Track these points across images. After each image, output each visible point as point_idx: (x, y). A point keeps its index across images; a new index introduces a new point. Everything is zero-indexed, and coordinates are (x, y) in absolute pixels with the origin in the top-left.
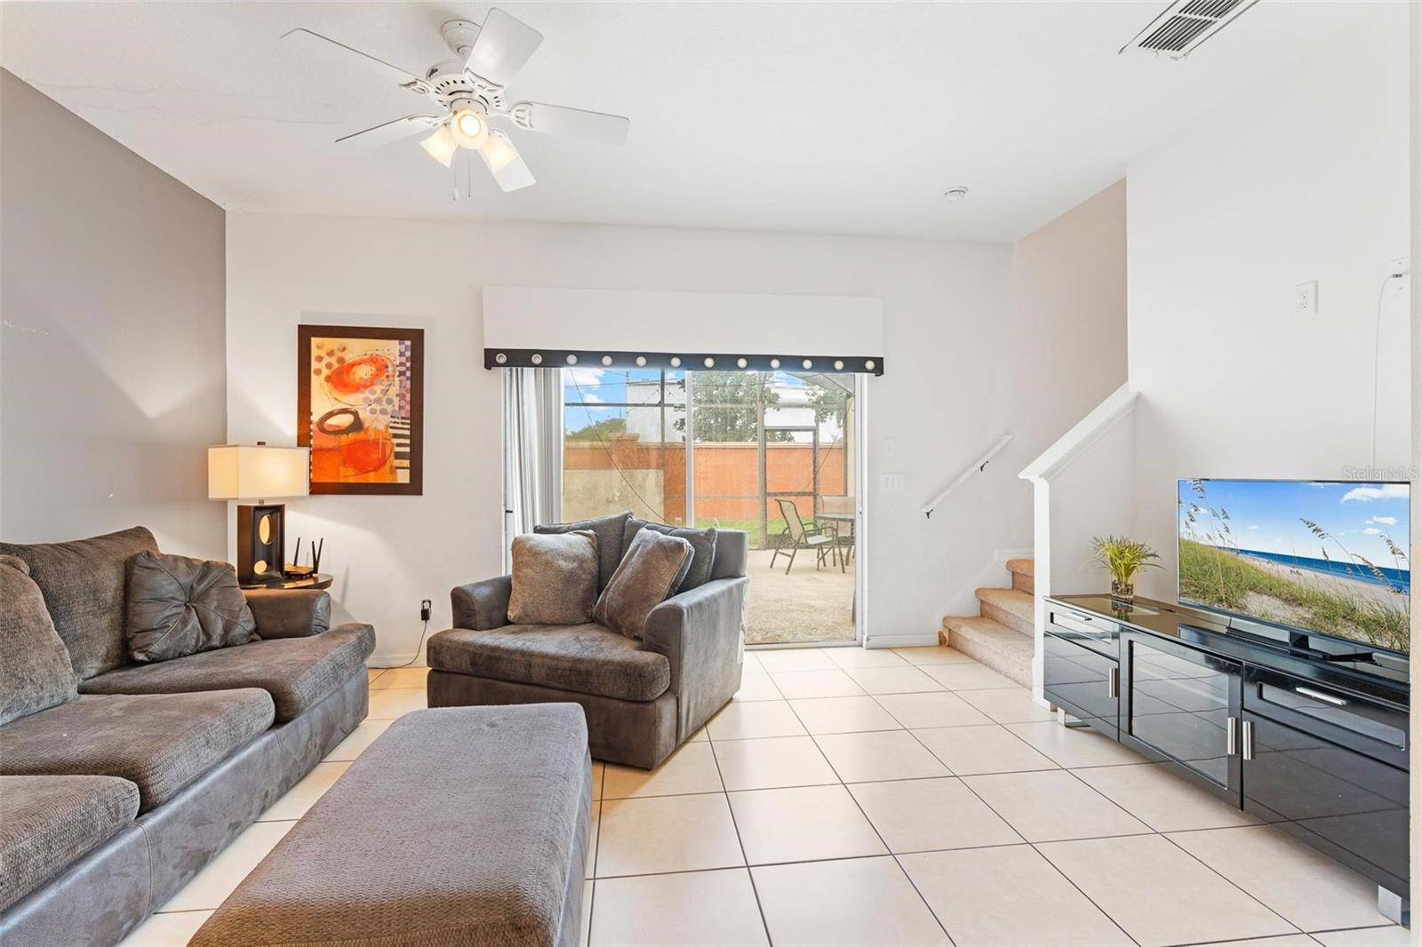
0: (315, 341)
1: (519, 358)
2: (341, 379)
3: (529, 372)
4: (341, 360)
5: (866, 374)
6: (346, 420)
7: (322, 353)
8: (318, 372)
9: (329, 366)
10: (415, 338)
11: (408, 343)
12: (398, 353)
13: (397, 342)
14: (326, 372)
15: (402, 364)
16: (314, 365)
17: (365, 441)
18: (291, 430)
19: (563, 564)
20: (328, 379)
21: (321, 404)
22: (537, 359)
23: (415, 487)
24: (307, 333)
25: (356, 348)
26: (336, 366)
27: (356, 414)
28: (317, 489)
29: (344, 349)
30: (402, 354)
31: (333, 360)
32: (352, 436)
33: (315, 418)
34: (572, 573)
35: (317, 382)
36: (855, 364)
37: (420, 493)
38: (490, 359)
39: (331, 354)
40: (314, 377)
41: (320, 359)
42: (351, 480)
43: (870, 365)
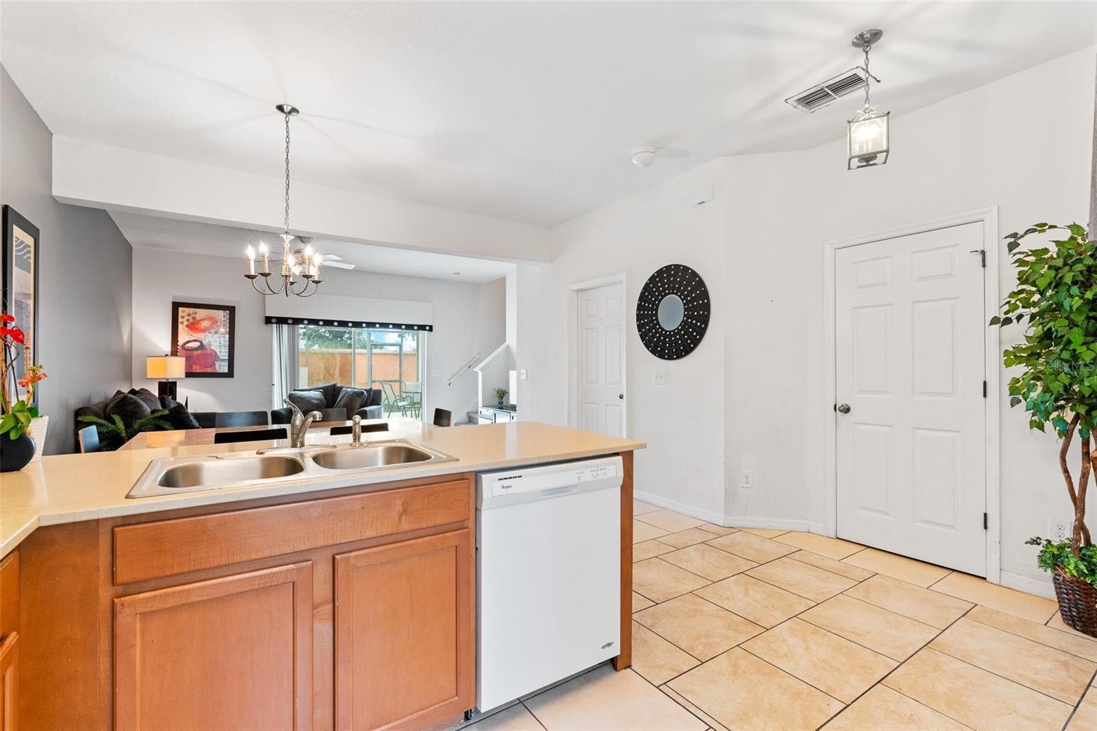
0: (181, 309)
1: (281, 321)
2: (193, 326)
3: (285, 327)
4: (194, 318)
5: (426, 332)
6: (197, 344)
7: (184, 314)
8: (182, 323)
9: (188, 320)
10: (231, 310)
11: (228, 312)
12: (222, 316)
13: (222, 311)
14: (186, 323)
15: (224, 321)
16: (180, 320)
17: (205, 354)
18: (167, 348)
20: (187, 326)
21: (183, 337)
22: (290, 321)
23: (230, 374)
24: (176, 306)
25: (201, 313)
26: (191, 320)
27: (201, 342)
28: (189, 375)
29: (196, 313)
30: (224, 317)
31: (190, 318)
32: (199, 352)
33: (181, 342)
35: (182, 328)
36: (422, 328)
37: (232, 376)
38: (268, 320)
39: (189, 315)
40: (180, 325)
41: (183, 317)
42: (199, 371)
43: (427, 328)
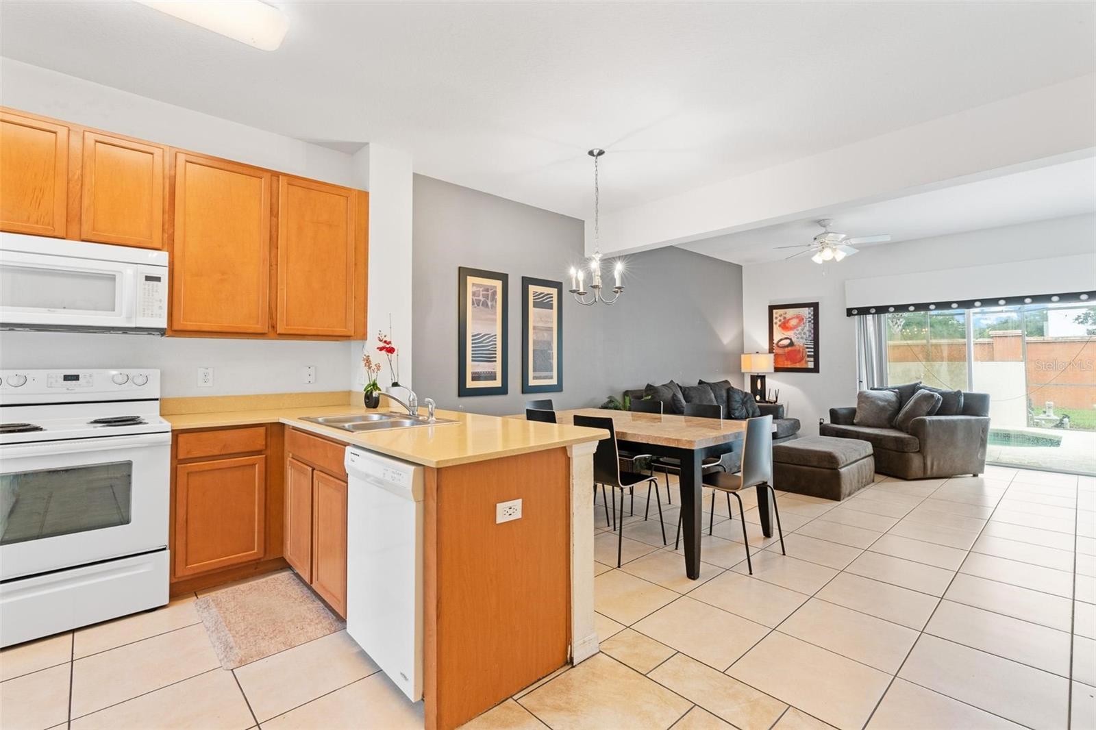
0: (774, 311)
1: (864, 311)
2: (785, 326)
3: (870, 317)
4: (785, 318)
6: (787, 342)
7: (777, 316)
8: (776, 323)
9: (780, 320)
10: (815, 306)
11: (812, 308)
12: (807, 313)
13: (807, 309)
14: (779, 323)
15: (810, 318)
16: (775, 321)
17: (795, 350)
18: (766, 346)
19: (880, 403)
20: (780, 326)
21: (777, 336)
22: (873, 311)
23: (816, 370)
24: (772, 308)
25: (791, 312)
26: (783, 320)
27: (791, 339)
28: (777, 370)
29: (786, 313)
30: (809, 313)
31: (782, 318)
32: (790, 348)
33: (776, 340)
34: (884, 407)
35: (775, 327)
37: (818, 372)
38: (850, 312)
39: (781, 316)
40: (774, 325)
41: (776, 318)
42: (789, 366)
